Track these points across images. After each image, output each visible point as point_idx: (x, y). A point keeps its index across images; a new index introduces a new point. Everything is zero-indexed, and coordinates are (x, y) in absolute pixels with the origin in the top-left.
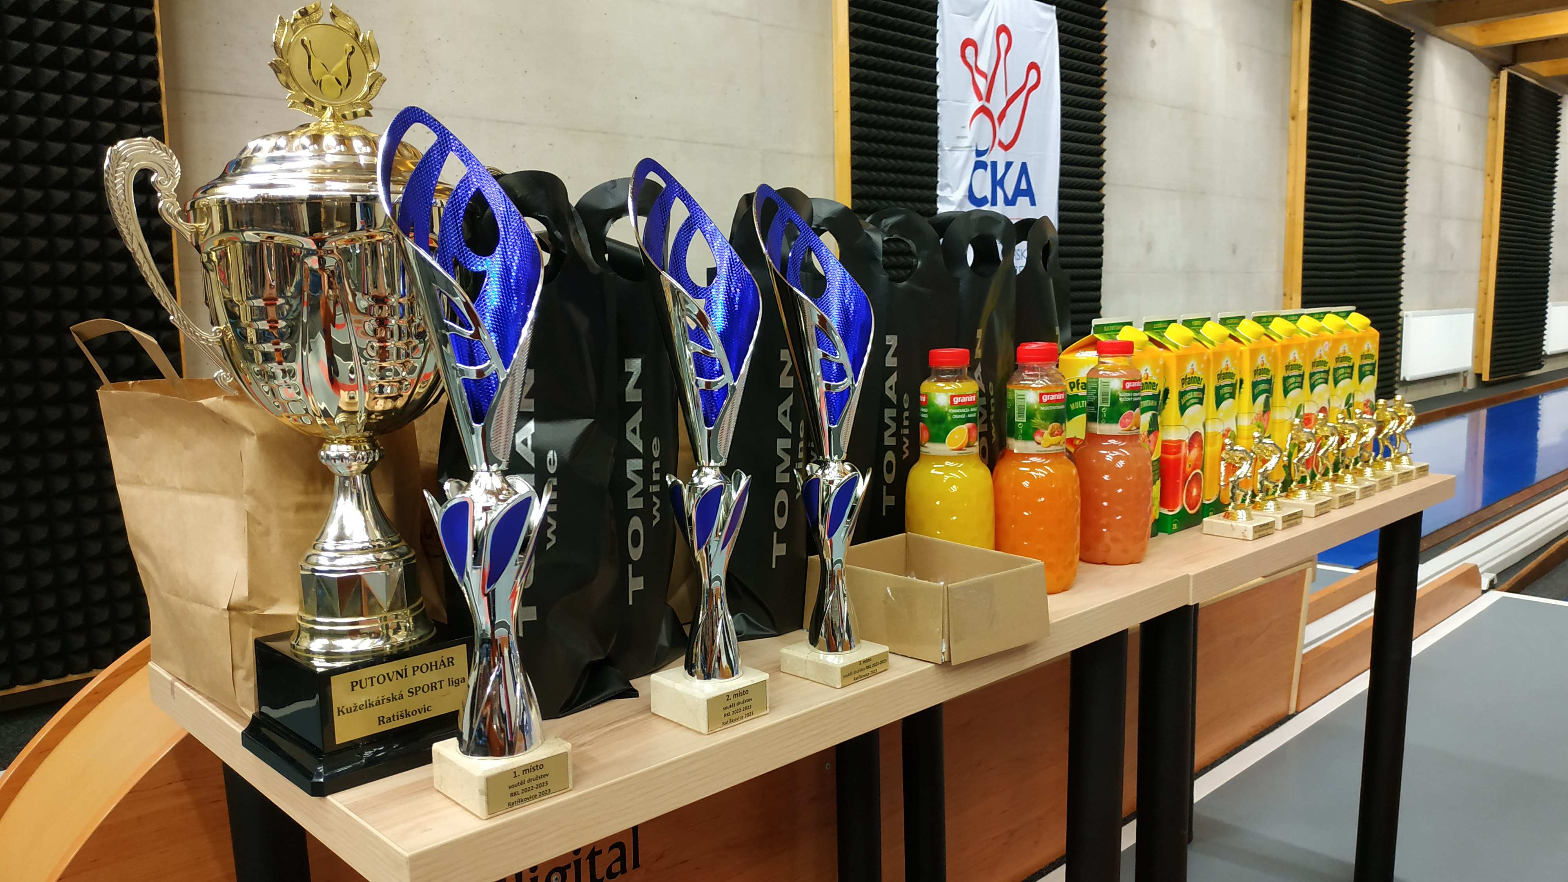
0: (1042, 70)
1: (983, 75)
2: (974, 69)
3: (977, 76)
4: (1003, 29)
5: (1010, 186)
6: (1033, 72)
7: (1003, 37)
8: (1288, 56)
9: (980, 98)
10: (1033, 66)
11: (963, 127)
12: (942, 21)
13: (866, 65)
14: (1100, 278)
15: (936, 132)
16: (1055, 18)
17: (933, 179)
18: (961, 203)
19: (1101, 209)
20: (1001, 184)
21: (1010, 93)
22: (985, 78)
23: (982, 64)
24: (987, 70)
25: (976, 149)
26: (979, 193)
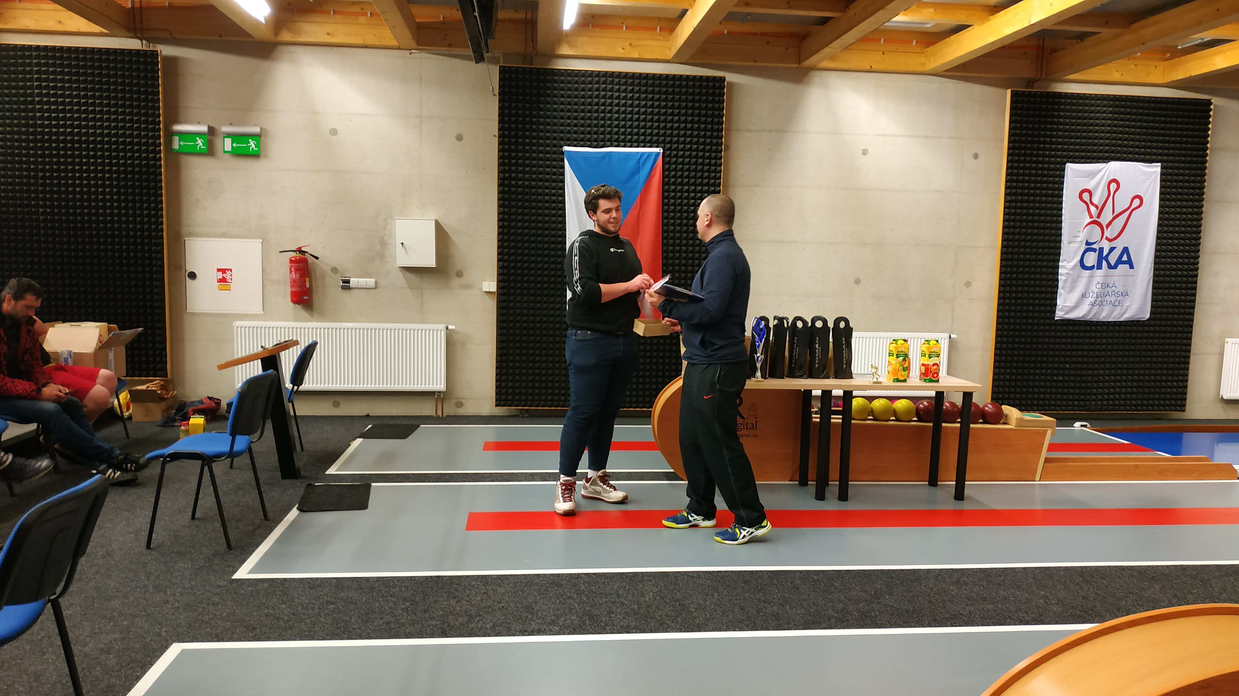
0: (1145, 198)
1: (1095, 205)
2: (1089, 204)
3: (1091, 207)
4: (1114, 181)
5: (1113, 259)
6: (1135, 201)
7: (1113, 186)
9: (1091, 217)
10: (1137, 197)
11: (1080, 232)
13: (1015, 208)
14: (1193, 308)
15: (1061, 235)
16: (1159, 170)
17: (1057, 257)
18: (1073, 268)
19: (1197, 269)
20: (1106, 258)
21: (1116, 213)
22: (1097, 207)
23: (1095, 200)
24: (1099, 203)
25: (1087, 241)
26: (1088, 264)
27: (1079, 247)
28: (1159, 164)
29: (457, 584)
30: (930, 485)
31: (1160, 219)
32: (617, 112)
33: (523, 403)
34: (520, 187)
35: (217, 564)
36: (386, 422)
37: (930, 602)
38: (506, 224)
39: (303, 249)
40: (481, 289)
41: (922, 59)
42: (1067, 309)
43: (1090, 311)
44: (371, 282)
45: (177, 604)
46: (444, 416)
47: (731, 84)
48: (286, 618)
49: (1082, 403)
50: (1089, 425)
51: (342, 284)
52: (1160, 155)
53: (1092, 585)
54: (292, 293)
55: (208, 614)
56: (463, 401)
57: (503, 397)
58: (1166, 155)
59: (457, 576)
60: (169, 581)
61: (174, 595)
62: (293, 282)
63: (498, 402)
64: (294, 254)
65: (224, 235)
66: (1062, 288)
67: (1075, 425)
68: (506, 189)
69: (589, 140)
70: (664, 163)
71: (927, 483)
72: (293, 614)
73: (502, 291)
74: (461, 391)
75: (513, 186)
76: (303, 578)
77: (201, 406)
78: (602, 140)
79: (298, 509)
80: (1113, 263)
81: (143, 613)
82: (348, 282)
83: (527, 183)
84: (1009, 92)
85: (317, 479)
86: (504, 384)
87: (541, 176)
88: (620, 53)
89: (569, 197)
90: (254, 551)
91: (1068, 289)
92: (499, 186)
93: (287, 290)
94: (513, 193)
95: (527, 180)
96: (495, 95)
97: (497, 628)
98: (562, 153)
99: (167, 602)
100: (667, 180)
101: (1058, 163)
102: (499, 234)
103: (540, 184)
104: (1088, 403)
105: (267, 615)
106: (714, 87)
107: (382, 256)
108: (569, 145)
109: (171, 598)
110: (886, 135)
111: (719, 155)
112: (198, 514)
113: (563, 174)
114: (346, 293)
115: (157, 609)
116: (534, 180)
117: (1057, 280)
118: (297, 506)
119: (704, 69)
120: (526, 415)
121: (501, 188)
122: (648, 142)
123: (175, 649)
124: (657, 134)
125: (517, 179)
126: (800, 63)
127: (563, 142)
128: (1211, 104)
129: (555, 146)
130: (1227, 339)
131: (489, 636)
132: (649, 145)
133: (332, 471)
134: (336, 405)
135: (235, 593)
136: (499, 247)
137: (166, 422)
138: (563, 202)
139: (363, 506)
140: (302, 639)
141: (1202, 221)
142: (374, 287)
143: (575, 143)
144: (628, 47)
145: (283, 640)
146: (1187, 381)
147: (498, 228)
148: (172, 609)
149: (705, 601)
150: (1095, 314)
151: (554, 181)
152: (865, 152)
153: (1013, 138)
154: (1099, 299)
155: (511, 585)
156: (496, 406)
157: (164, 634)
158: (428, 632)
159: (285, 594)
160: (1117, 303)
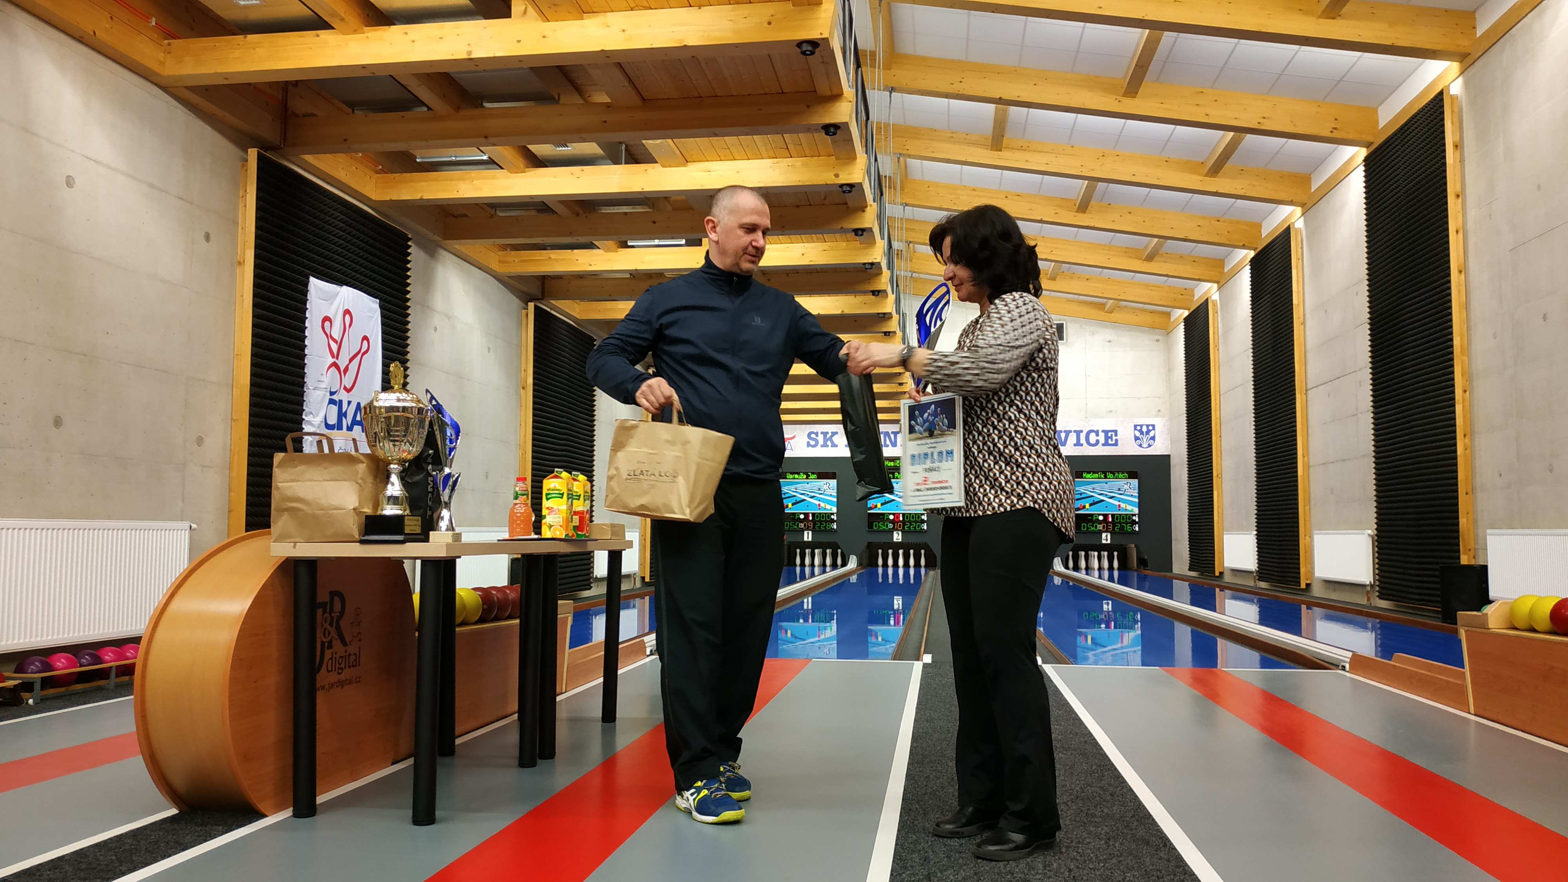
0: (370, 341)
1: (335, 341)
2: (329, 336)
3: (331, 342)
4: (347, 312)
5: (350, 417)
6: (365, 342)
7: (347, 319)
8: (519, 346)
9: (333, 356)
10: (365, 338)
11: (322, 375)
12: (310, 302)
15: (303, 376)
16: (378, 307)
17: (301, 408)
18: (319, 426)
20: (345, 415)
22: (336, 343)
23: (334, 333)
24: (338, 336)
25: (329, 390)
27: (323, 397)
28: (378, 301)
31: (383, 372)
41: (161, 56)
52: (378, 290)
58: (382, 291)
80: (350, 423)
84: (253, 153)
101: (298, 273)
110: (100, 163)
128: (409, 240)
152: (70, 182)
153: (260, 223)
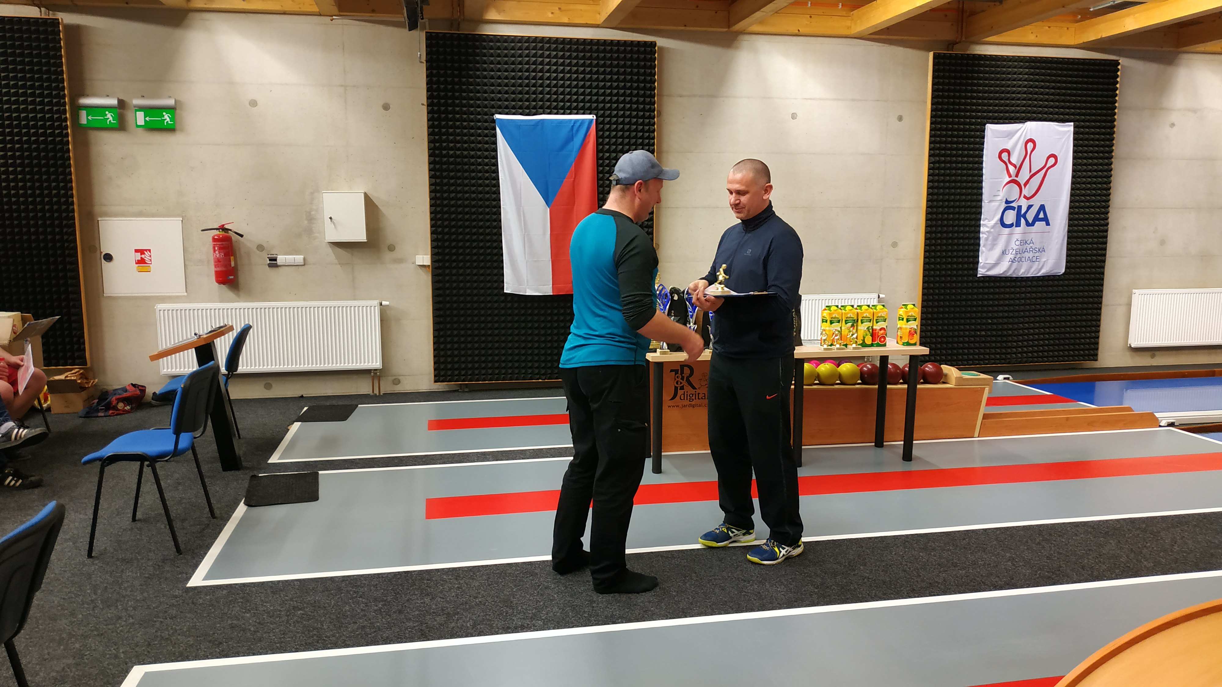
0: (1059, 157)
2: (1008, 164)
4: (1031, 140)
5: (1030, 217)
6: (1051, 159)
7: (1030, 146)
9: (1010, 176)
10: (1052, 155)
11: (999, 191)
12: (988, 142)
13: (938, 168)
14: (1104, 261)
15: (981, 194)
16: (1072, 129)
17: (978, 216)
18: (993, 227)
19: (1107, 224)
20: (1024, 216)
21: (1033, 172)
22: (1015, 166)
23: (1014, 160)
24: (1018, 161)
25: (1007, 200)
26: (1008, 221)
27: (1000, 205)
28: (1072, 124)
29: (428, 580)
30: (876, 446)
31: (1073, 177)
32: (548, 78)
33: (463, 378)
34: (452, 156)
35: (168, 571)
36: (323, 403)
37: (905, 571)
38: (438, 195)
39: (226, 227)
40: (414, 263)
41: (848, 23)
42: (988, 266)
43: (1009, 268)
44: (299, 259)
45: (131, 621)
46: (381, 394)
47: (661, 48)
48: (252, 629)
49: (1004, 356)
50: (1011, 378)
51: (269, 262)
52: (1073, 114)
53: (1052, 544)
54: (216, 272)
55: (167, 629)
56: (400, 378)
57: (442, 373)
58: (1079, 114)
59: (427, 570)
60: (118, 593)
61: (127, 610)
62: (218, 261)
63: (437, 378)
64: (216, 232)
65: (140, 214)
66: (984, 246)
67: (998, 378)
68: (437, 159)
69: (521, 107)
70: (597, 131)
71: (873, 444)
72: (259, 623)
73: (437, 265)
74: (398, 368)
75: (445, 156)
76: (264, 582)
77: (125, 395)
78: (534, 108)
79: (245, 504)
80: (1030, 221)
81: (96, 633)
82: (276, 260)
83: (458, 153)
84: (931, 55)
85: (260, 469)
86: (442, 360)
87: (473, 145)
88: (549, 17)
89: (503, 168)
90: (206, 554)
91: (989, 247)
92: (430, 156)
93: (211, 270)
94: (445, 163)
95: (459, 149)
96: (421, 62)
97: (479, 627)
98: (494, 121)
99: (120, 618)
100: (601, 147)
101: (979, 124)
102: (431, 206)
103: (472, 153)
104: (1009, 356)
105: (232, 627)
106: (645, 52)
107: (309, 231)
108: (500, 113)
109: (124, 614)
110: (814, 99)
111: (652, 121)
112: (139, 515)
113: (495, 143)
114: (273, 272)
115: (110, 627)
116: (466, 149)
117: (979, 238)
118: (243, 501)
119: (635, 34)
120: (467, 390)
121: (432, 159)
122: (581, 109)
123: (137, 672)
124: (590, 101)
125: (448, 148)
126: (729, 27)
127: (494, 110)
128: (1119, 64)
129: (486, 114)
130: (1134, 291)
131: (472, 636)
132: (582, 111)
133: (274, 459)
134: (268, 387)
135: (193, 603)
136: (431, 220)
137: (88, 413)
138: (496, 172)
139: (314, 497)
140: (274, 652)
141: (1112, 178)
142: (302, 264)
143: (507, 110)
144: (557, 11)
145: (254, 654)
146: (1099, 331)
147: (430, 199)
148: (127, 626)
149: (685, 583)
150: (1015, 269)
151: (487, 150)
153: (936, 100)
154: (1019, 256)
155: (484, 577)
156: (435, 382)
157: (122, 656)
158: (407, 635)
159: (248, 601)
160: (1034, 259)
